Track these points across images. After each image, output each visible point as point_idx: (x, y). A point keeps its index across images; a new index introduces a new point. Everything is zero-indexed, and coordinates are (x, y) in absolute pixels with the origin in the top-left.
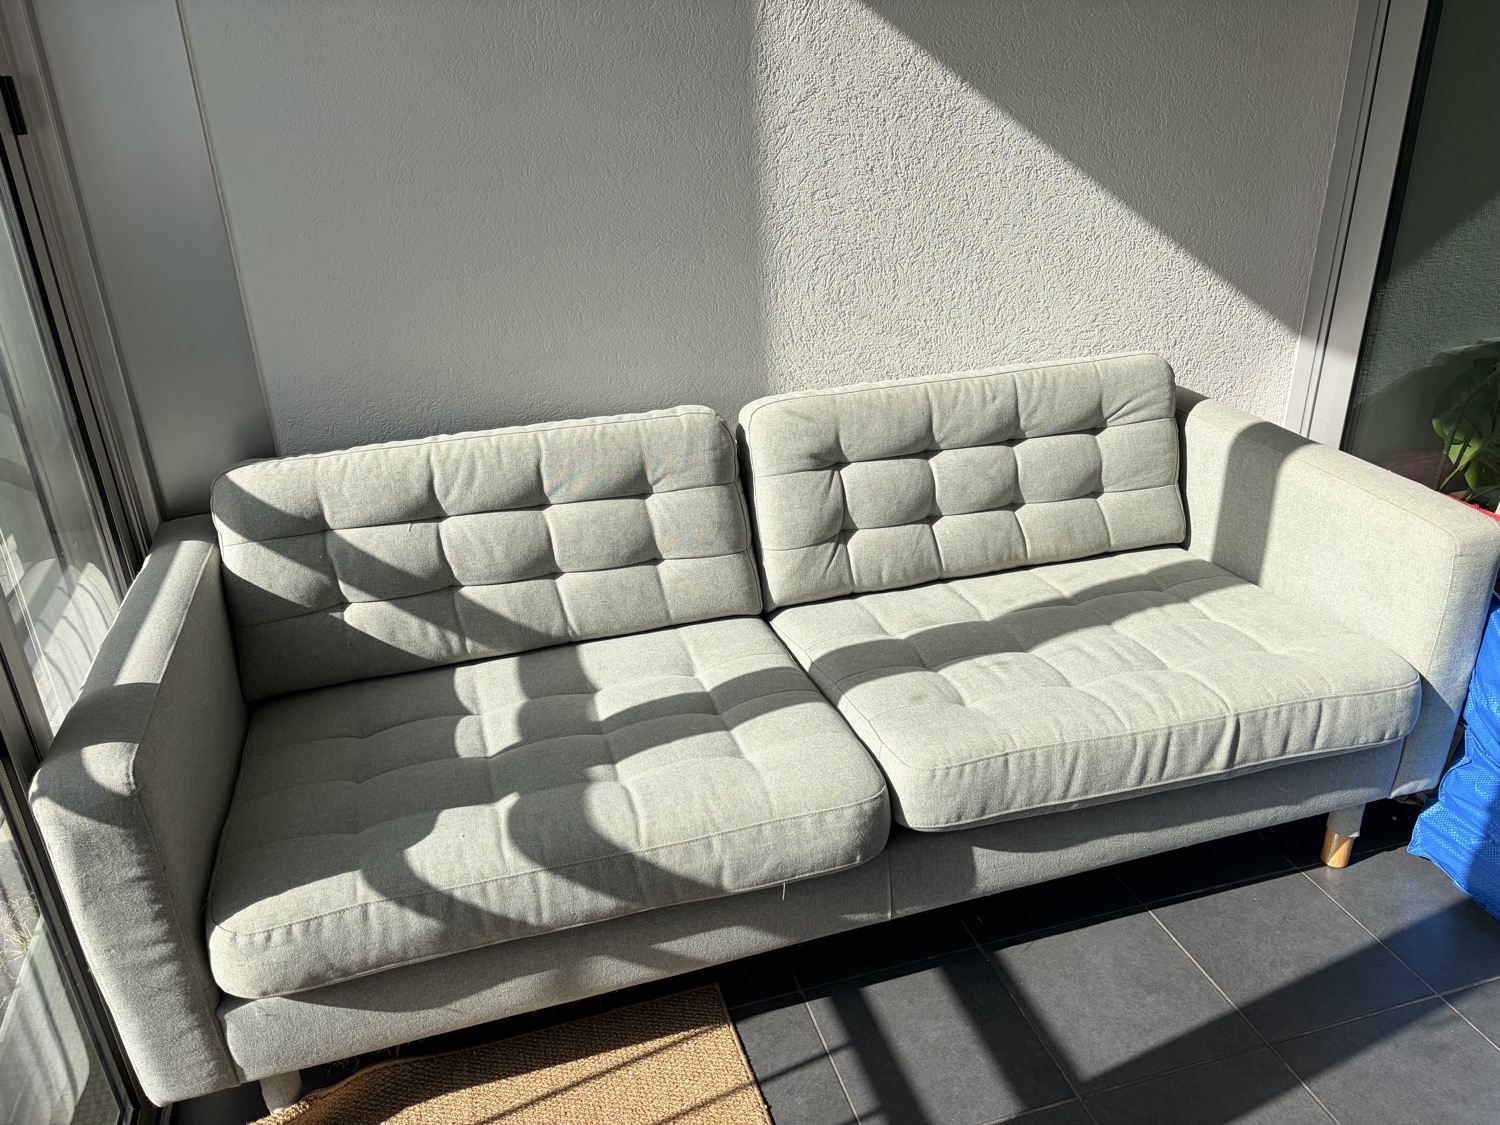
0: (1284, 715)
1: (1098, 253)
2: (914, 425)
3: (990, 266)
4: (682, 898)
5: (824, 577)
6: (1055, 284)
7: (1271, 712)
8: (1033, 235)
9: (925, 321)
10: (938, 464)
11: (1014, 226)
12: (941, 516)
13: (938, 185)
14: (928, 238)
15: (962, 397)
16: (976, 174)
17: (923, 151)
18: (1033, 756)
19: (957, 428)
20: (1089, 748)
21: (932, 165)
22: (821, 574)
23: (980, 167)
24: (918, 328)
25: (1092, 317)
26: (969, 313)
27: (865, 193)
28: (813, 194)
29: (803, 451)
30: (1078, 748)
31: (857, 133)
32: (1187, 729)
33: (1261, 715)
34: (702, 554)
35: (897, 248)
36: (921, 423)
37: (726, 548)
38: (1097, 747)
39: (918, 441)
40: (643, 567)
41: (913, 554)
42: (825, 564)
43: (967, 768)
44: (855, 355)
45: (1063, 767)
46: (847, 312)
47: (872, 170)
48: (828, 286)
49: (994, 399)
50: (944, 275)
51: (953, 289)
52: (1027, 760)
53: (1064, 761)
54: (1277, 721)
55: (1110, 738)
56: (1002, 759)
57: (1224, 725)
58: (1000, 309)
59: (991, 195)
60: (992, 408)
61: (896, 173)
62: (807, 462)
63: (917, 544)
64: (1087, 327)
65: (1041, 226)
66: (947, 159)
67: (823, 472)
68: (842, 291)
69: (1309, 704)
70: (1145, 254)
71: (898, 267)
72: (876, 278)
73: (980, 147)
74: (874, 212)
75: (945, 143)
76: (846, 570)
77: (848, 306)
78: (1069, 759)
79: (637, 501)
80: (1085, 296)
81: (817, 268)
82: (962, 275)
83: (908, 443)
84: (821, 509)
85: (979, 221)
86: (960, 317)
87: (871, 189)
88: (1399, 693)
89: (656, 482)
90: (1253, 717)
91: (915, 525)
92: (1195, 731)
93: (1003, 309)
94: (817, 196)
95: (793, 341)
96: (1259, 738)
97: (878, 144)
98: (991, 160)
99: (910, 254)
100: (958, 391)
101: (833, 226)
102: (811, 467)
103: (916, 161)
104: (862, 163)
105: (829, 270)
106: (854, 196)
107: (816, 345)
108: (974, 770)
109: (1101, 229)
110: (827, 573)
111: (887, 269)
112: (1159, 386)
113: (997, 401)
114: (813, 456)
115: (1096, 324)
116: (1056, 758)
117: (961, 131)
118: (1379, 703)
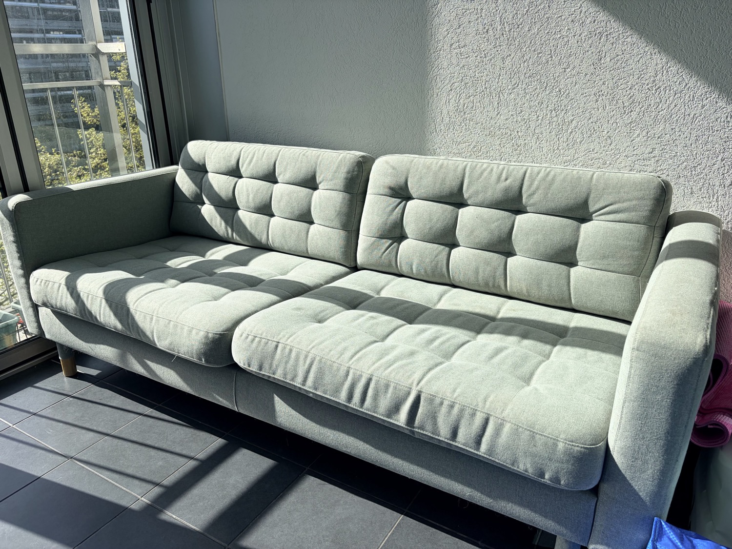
0: (455, 411)
1: (658, 100)
2: (451, 183)
3: (565, 102)
4: (144, 340)
5: (381, 257)
6: (618, 121)
7: (446, 403)
8: (601, 82)
9: (518, 132)
10: (462, 213)
11: (586, 75)
12: (459, 246)
13: (530, 43)
14: (522, 78)
15: (485, 174)
16: (559, 36)
17: (521, 20)
18: (291, 350)
19: (477, 193)
20: (320, 361)
21: (527, 29)
22: (380, 255)
23: (562, 32)
24: (513, 135)
25: (649, 149)
26: (548, 131)
27: (482, 46)
28: (451, 45)
29: (386, 184)
30: (315, 358)
31: (479, 8)
32: (383, 382)
33: (438, 401)
34: (327, 225)
35: (501, 82)
36: (455, 184)
37: (338, 225)
38: (325, 363)
39: (451, 195)
40: (304, 223)
41: (432, 262)
42: (383, 250)
43: (257, 339)
44: (472, 146)
45: (304, 365)
46: (468, 119)
47: (487, 32)
48: (457, 101)
49: (506, 179)
50: (532, 104)
51: (538, 113)
52: (287, 350)
53: (305, 362)
54: (449, 412)
55: (335, 362)
56: (275, 343)
57: (409, 393)
58: (571, 132)
59: (569, 51)
60: (503, 185)
61: (503, 34)
62: (387, 191)
63: (436, 257)
64: (646, 156)
65: (608, 76)
66: (538, 26)
67: (396, 199)
68: (466, 105)
69: (478, 414)
70: (703, 107)
71: (501, 95)
72: (487, 100)
73: (563, 18)
74: (487, 58)
75: (537, 15)
76: (394, 258)
77: (469, 115)
78: (308, 362)
79: (310, 190)
80: (644, 133)
81: (451, 90)
82: (544, 105)
83: (445, 194)
84: (387, 219)
85: (559, 69)
86: (542, 133)
87: (486, 44)
88: (561, 446)
89: (320, 183)
90: (431, 400)
91: (439, 246)
92: (387, 386)
93: (574, 133)
94: (453, 46)
95: (436, 131)
96: (433, 417)
97: (492, 14)
98: (570, 27)
99: (509, 87)
100: (485, 170)
101: (461, 65)
102: (389, 194)
103: (516, 26)
104: (481, 27)
105: (458, 92)
106: (475, 48)
107: (449, 136)
108: (260, 342)
109: (661, 84)
110: (383, 256)
111: (494, 95)
112: (642, 198)
113: (508, 181)
114: (391, 188)
115: (652, 155)
116: (302, 358)
117: (549, 6)
118: (539, 443)
